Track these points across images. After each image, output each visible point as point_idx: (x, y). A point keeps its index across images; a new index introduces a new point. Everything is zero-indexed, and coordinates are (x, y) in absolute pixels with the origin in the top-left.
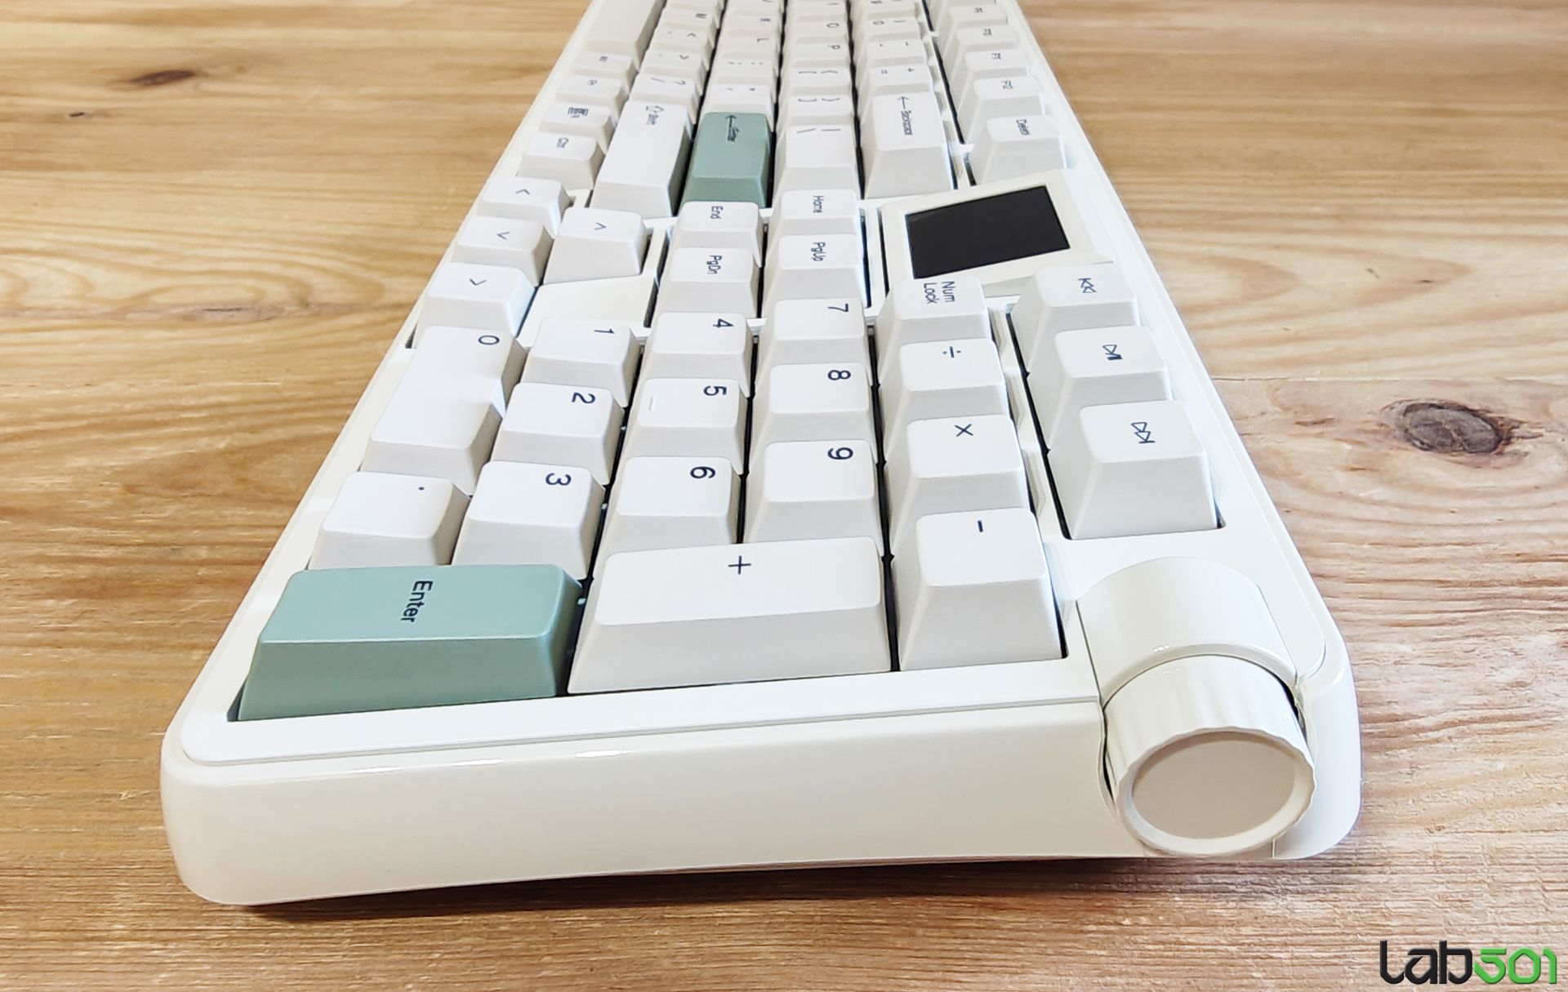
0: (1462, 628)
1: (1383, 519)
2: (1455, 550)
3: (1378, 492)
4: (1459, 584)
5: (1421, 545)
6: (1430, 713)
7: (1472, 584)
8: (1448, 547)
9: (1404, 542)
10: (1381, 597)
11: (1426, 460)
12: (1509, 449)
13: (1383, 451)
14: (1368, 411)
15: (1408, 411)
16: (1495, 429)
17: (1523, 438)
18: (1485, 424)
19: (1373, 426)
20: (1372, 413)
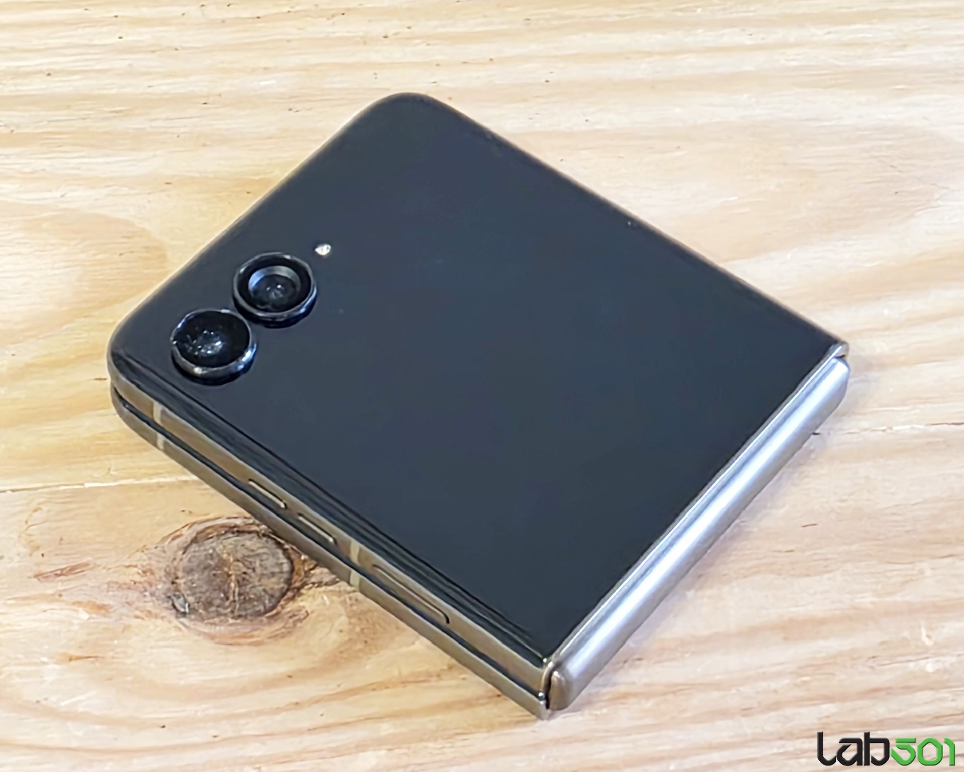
3: (87, 699)
11: (173, 634)
12: (291, 607)
13: (126, 621)
14: (141, 546)
15: (195, 540)
16: (292, 570)
17: (320, 584)
18: (285, 561)
19: (133, 575)
20: (143, 549)
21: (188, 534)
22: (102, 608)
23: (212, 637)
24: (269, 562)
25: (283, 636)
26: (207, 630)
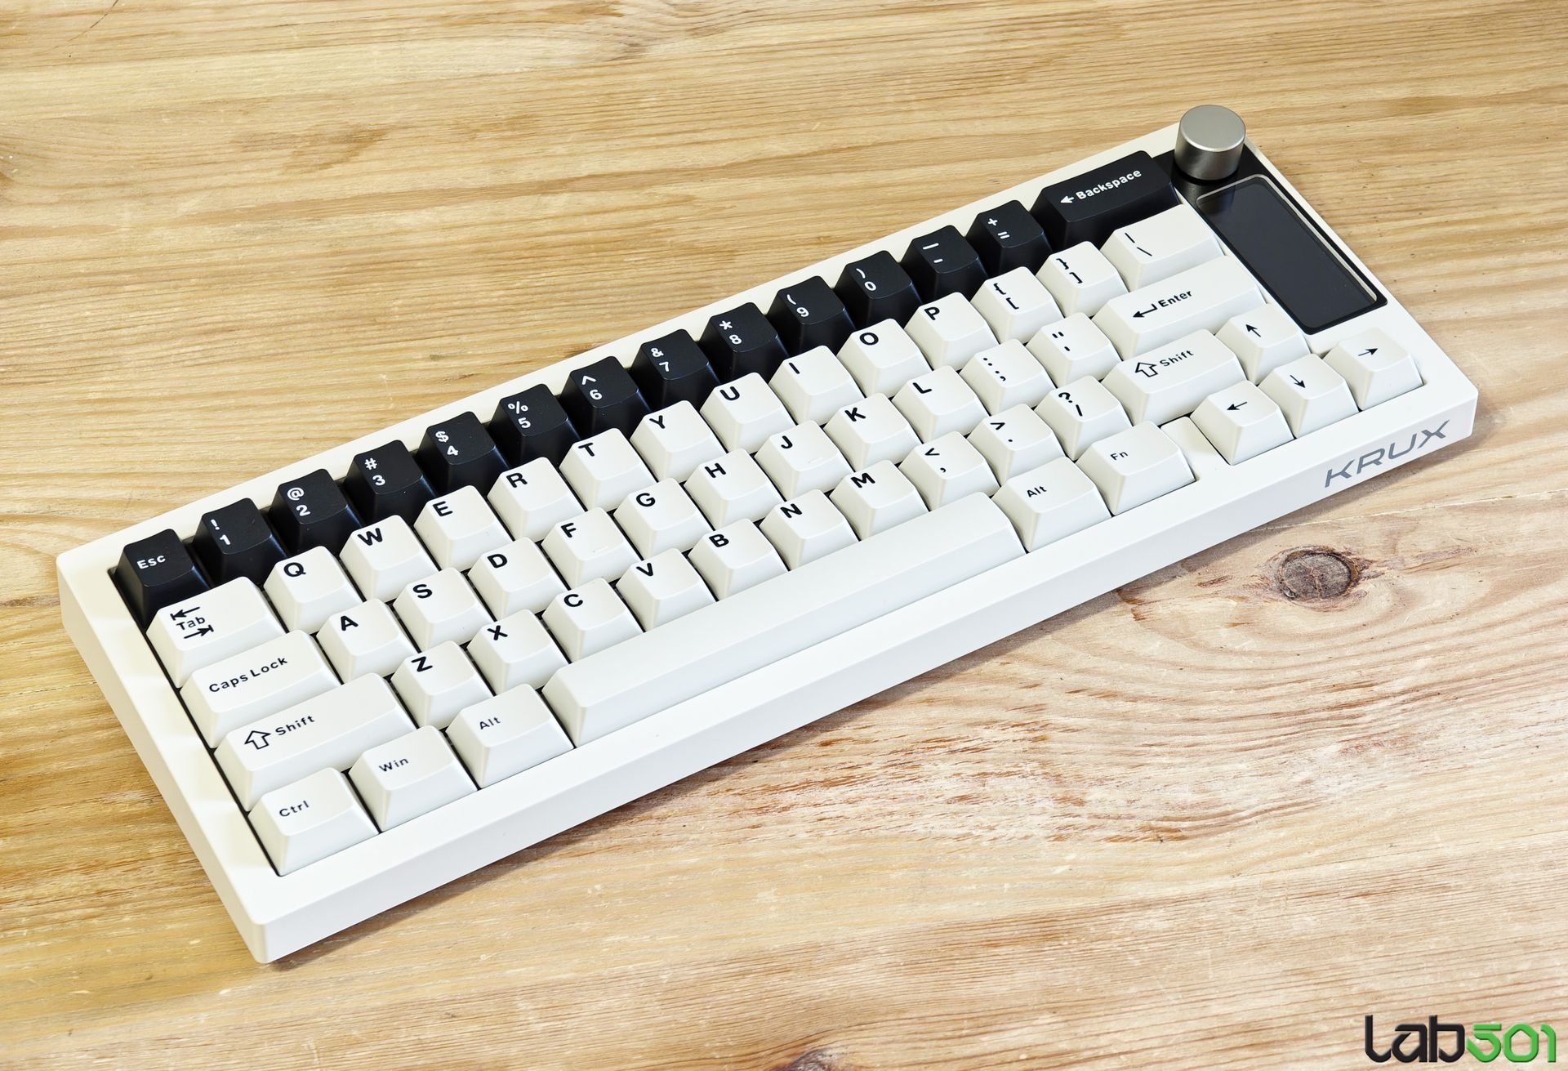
0: (1282, 747)
1: (1249, 667)
2: (1291, 688)
3: (1249, 644)
4: (1288, 714)
5: (1270, 685)
6: (1249, 808)
7: (1296, 714)
8: (1289, 685)
9: (1259, 686)
10: (1235, 731)
11: (1291, 608)
12: (1355, 590)
13: (1260, 604)
14: (1256, 565)
15: (1287, 560)
16: (1350, 572)
17: (1369, 577)
18: (1343, 567)
19: (1257, 580)
20: (1258, 567)
21: (1282, 557)
22: (1243, 598)
23: (1314, 609)
24: (1336, 568)
25: (1355, 605)
26: (1310, 605)
